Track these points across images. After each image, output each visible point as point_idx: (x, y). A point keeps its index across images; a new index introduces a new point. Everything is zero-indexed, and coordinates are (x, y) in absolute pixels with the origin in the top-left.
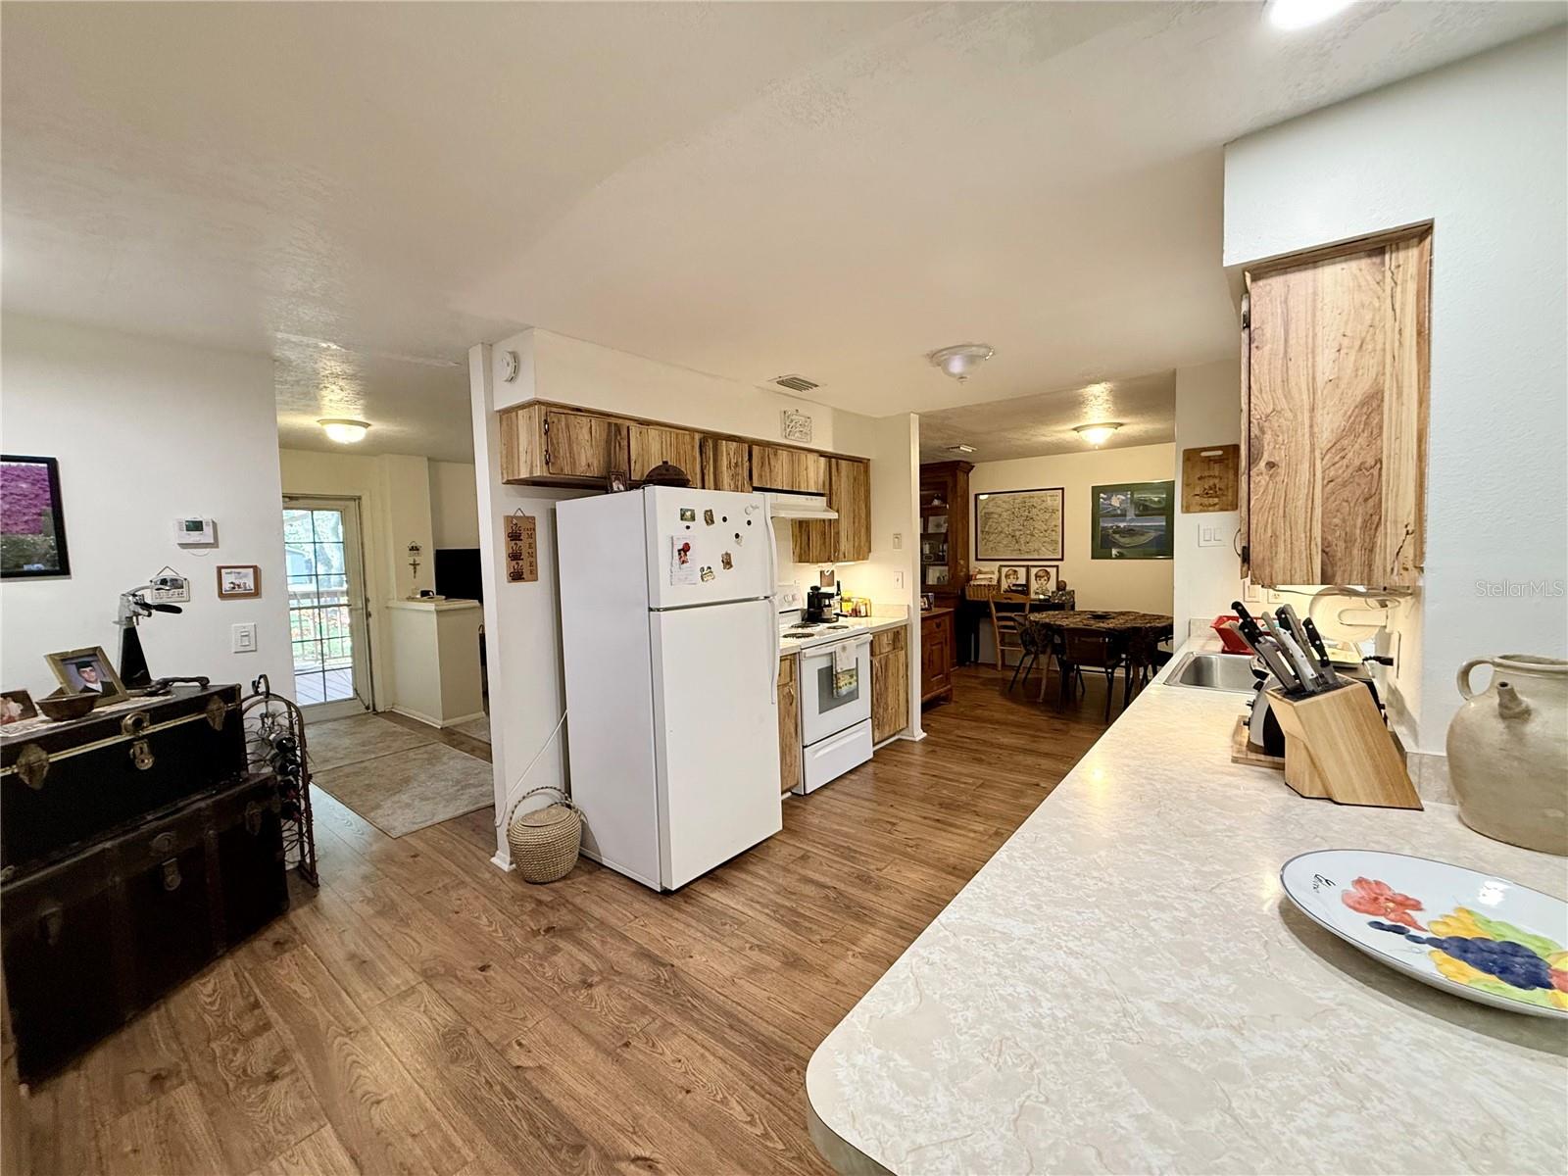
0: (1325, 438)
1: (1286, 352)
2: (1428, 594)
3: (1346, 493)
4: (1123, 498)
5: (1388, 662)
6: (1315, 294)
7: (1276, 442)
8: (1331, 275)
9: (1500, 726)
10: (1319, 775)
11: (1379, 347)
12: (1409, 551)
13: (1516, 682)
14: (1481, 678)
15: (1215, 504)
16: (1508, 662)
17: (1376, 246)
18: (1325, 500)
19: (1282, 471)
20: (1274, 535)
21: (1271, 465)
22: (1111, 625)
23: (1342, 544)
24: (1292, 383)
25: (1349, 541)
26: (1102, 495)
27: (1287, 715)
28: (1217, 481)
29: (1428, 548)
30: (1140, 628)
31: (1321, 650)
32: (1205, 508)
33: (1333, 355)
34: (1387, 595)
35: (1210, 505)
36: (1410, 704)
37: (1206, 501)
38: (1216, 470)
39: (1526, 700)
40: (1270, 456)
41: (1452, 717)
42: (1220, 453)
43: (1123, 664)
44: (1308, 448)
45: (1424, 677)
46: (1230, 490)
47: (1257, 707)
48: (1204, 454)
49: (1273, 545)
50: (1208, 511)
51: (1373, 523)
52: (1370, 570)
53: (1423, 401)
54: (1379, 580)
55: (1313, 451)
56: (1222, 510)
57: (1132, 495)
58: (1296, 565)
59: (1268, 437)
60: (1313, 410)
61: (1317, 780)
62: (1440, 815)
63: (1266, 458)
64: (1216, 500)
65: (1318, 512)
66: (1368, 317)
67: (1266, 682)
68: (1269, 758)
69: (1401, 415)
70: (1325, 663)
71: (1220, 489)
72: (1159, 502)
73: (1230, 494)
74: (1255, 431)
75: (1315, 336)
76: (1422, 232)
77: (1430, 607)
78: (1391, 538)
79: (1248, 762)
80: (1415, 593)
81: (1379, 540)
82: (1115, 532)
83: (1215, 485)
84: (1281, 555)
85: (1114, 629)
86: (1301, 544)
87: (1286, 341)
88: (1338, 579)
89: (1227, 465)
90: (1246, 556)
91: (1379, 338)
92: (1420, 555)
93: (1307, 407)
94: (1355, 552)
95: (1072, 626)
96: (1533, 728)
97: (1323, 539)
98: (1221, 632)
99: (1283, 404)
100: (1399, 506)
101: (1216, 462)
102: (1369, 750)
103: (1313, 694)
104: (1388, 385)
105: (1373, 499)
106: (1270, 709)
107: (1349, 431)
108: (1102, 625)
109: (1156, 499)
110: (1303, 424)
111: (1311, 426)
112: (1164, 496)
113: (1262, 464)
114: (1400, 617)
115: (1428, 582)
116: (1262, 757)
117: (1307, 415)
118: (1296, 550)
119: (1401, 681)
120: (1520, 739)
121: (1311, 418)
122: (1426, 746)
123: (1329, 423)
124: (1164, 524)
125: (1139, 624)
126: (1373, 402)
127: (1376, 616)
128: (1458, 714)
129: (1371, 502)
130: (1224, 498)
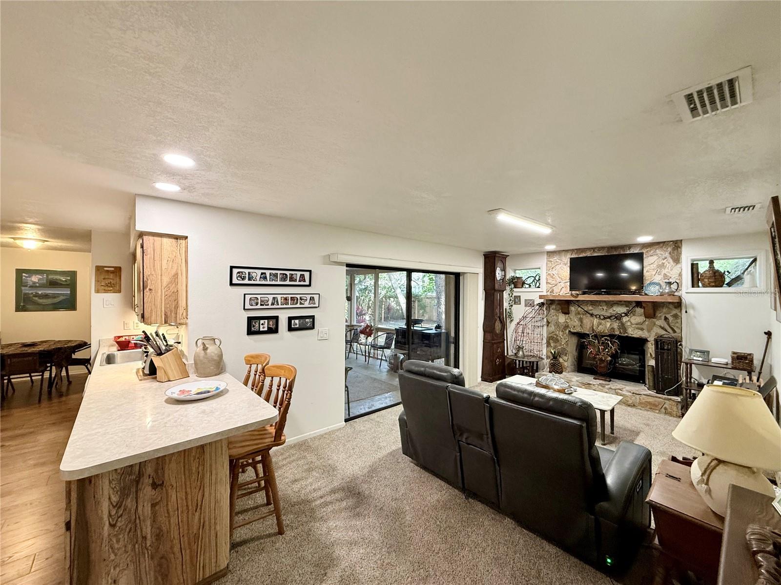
0: (165, 284)
1: (154, 258)
2: (189, 324)
3: (170, 299)
4: (41, 277)
5: (180, 343)
6: (161, 244)
7: (151, 283)
8: (165, 240)
9: (203, 352)
10: (167, 375)
11: (177, 262)
12: (185, 314)
13: (205, 342)
14: (200, 342)
15: (111, 290)
16: (204, 338)
17: (176, 238)
18: (165, 300)
19: (153, 291)
20: (151, 310)
21: (150, 290)
22: (41, 349)
23: (169, 313)
24: (156, 267)
25: (171, 311)
26: (24, 274)
27: (157, 362)
28: (112, 281)
29: (188, 313)
30: (61, 348)
31: (166, 342)
32: (106, 291)
33: (166, 262)
34: (178, 325)
35: (109, 290)
36: (186, 353)
37: (106, 288)
38: (111, 276)
39: (207, 346)
40: (150, 286)
41: (194, 353)
42: (113, 269)
43: (49, 369)
44: (160, 286)
45: (189, 346)
46: (118, 285)
47: (147, 362)
48: (106, 269)
49: (151, 313)
50: (108, 293)
51: (177, 307)
52: (176, 319)
53: (187, 277)
54: (178, 321)
55: (161, 287)
56: (114, 292)
57: (47, 276)
58: (158, 318)
59: (149, 281)
60: (161, 275)
61: (166, 376)
62: (193, 376)
63: (149, 287)
64: (111, 288)
65: (163, 303)
66: (174, 254)
67: (149, 354)
68: (151, 376)
69: (182, 279)
70: (167, 345)
71: (113, 284)
72: (66, 281)
73: (118, 287)
74: (145, 279)
75: (161, 255)
76: (186, 238)
77: (190, 327)
78: (181, 311)
79: (145, 379)
80: (186, 324)
81: (178, 311)
82: (35, 296)
83: (111, 282)
84: (154, 316)
85: (44, 351)
86: (159, 313)
87: (154, 255)
88: (169, 322)
89: (116, 275)
90: (143, 316)
91: (177, 260)
92: (187, 315)
93: (160, 275)
94: (173, 314)
95: (11, 353)
96: (208, 351)
97: (165, 311)
98: (118, 343)
99: (153, 273)
100: (182, 303)
101: (111, 273)
102: (178, 365)
103: (165, 353)
104: (179, 272)
105: (176, 300)
106: (151, 360)
107: (171, 282)
108: (33, 349)
109: (64, 280)
110: (159, 279)
111: (161, 280)
112: (69, 278)
113: (148, 289)
114: (182, 330)
115: (189, 321)
116: (149, 377)
117: (160, 277)
118: (158, 315)
119: (183, 347)
120: (206, 354)
121: (161, 278)
122: (190, 362)
123: (166, 280)
124: (69, 292)
125: (59, 346)
126: (176, 275)
127: (176, 331)
128: (196, 352)
129: (176, 301)
130: (115, 288)
